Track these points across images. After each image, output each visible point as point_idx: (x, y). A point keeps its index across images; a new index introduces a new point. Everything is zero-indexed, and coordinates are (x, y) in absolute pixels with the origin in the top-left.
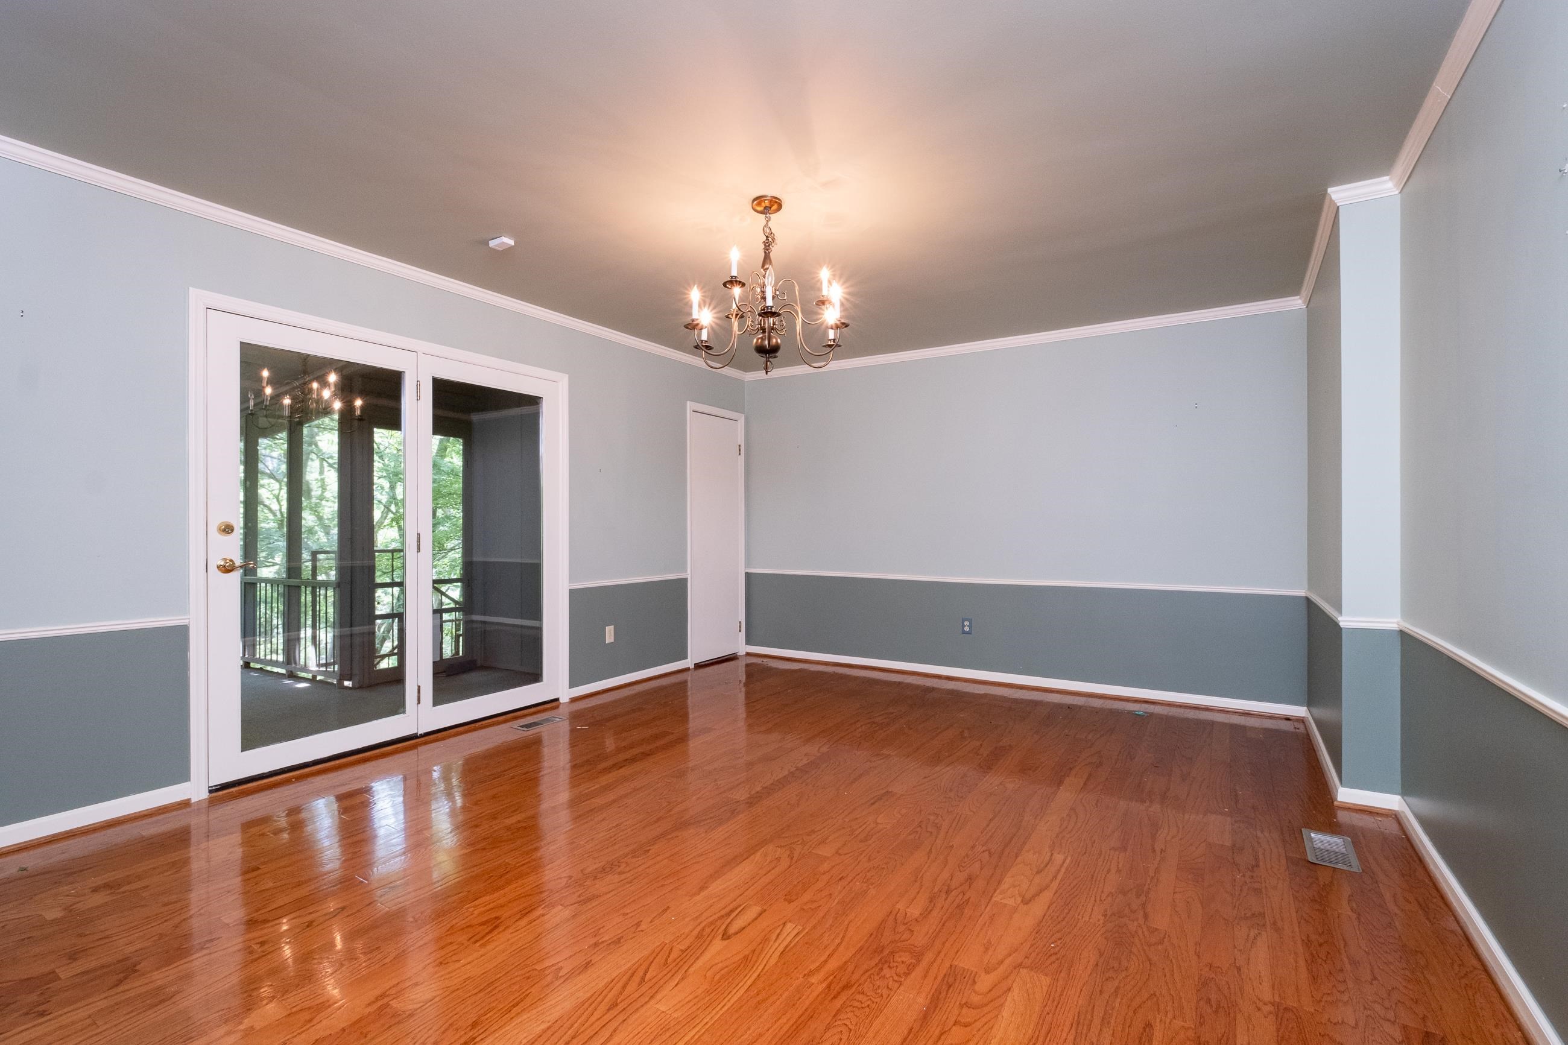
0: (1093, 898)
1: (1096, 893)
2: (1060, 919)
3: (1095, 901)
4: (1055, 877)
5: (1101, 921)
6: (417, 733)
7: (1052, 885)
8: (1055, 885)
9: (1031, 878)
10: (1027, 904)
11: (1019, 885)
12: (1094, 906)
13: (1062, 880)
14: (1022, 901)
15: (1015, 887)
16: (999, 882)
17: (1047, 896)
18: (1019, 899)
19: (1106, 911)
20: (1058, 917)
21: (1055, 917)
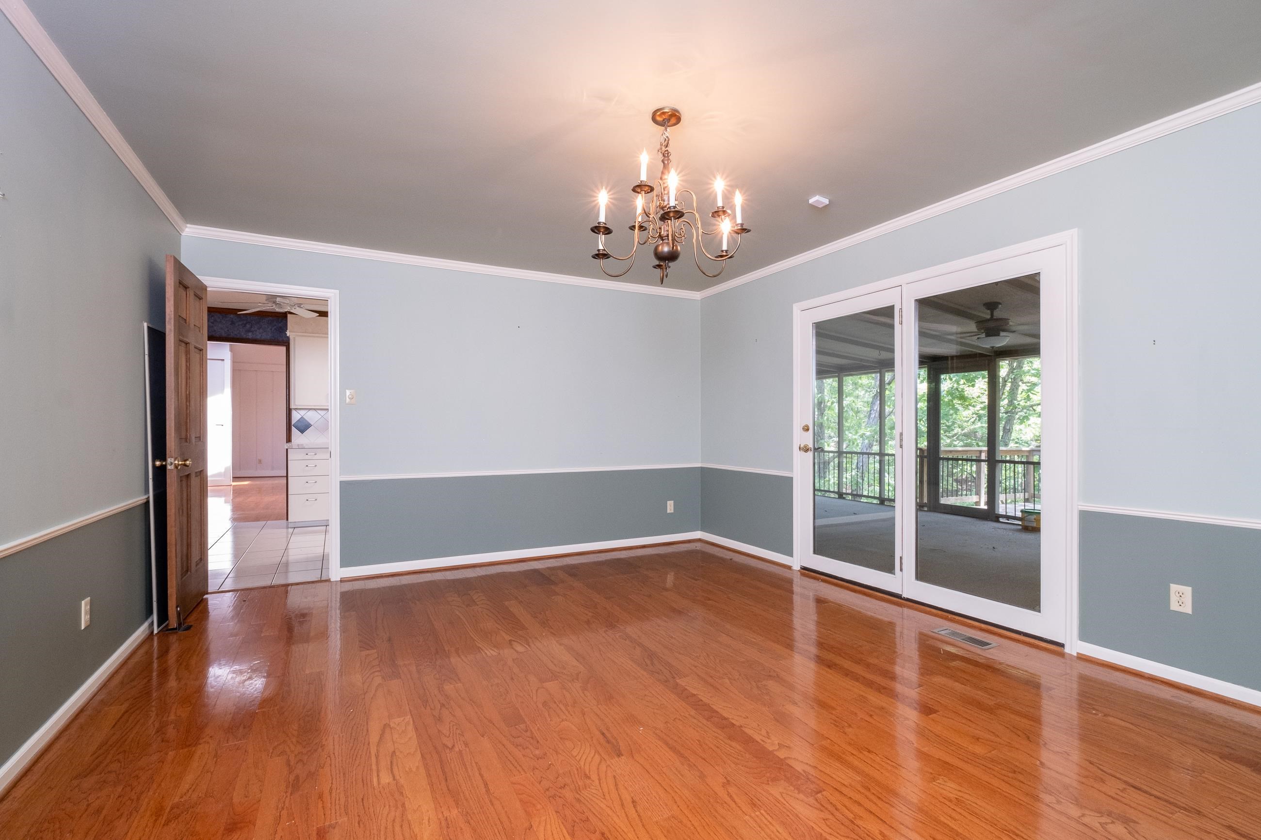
0: (336, 754)
1: (335, 760)
2: (355, 727)
3: (334, 754)
4: (377, 757)
5: (324, 740)
6: (902, 595)
7: (375, 748)
8: (373, 750)
9: (395, 745)
10: (385, 725)
11: (400, 735)
12: (334, 749)
13: (370, 757)
14: (389, 725)
15: (403, 732)
16: (416, 729)
17: (374, 738)
18: (392, 725)
19: (323, 750)
20: (357, 727)
21: (359, 726)
